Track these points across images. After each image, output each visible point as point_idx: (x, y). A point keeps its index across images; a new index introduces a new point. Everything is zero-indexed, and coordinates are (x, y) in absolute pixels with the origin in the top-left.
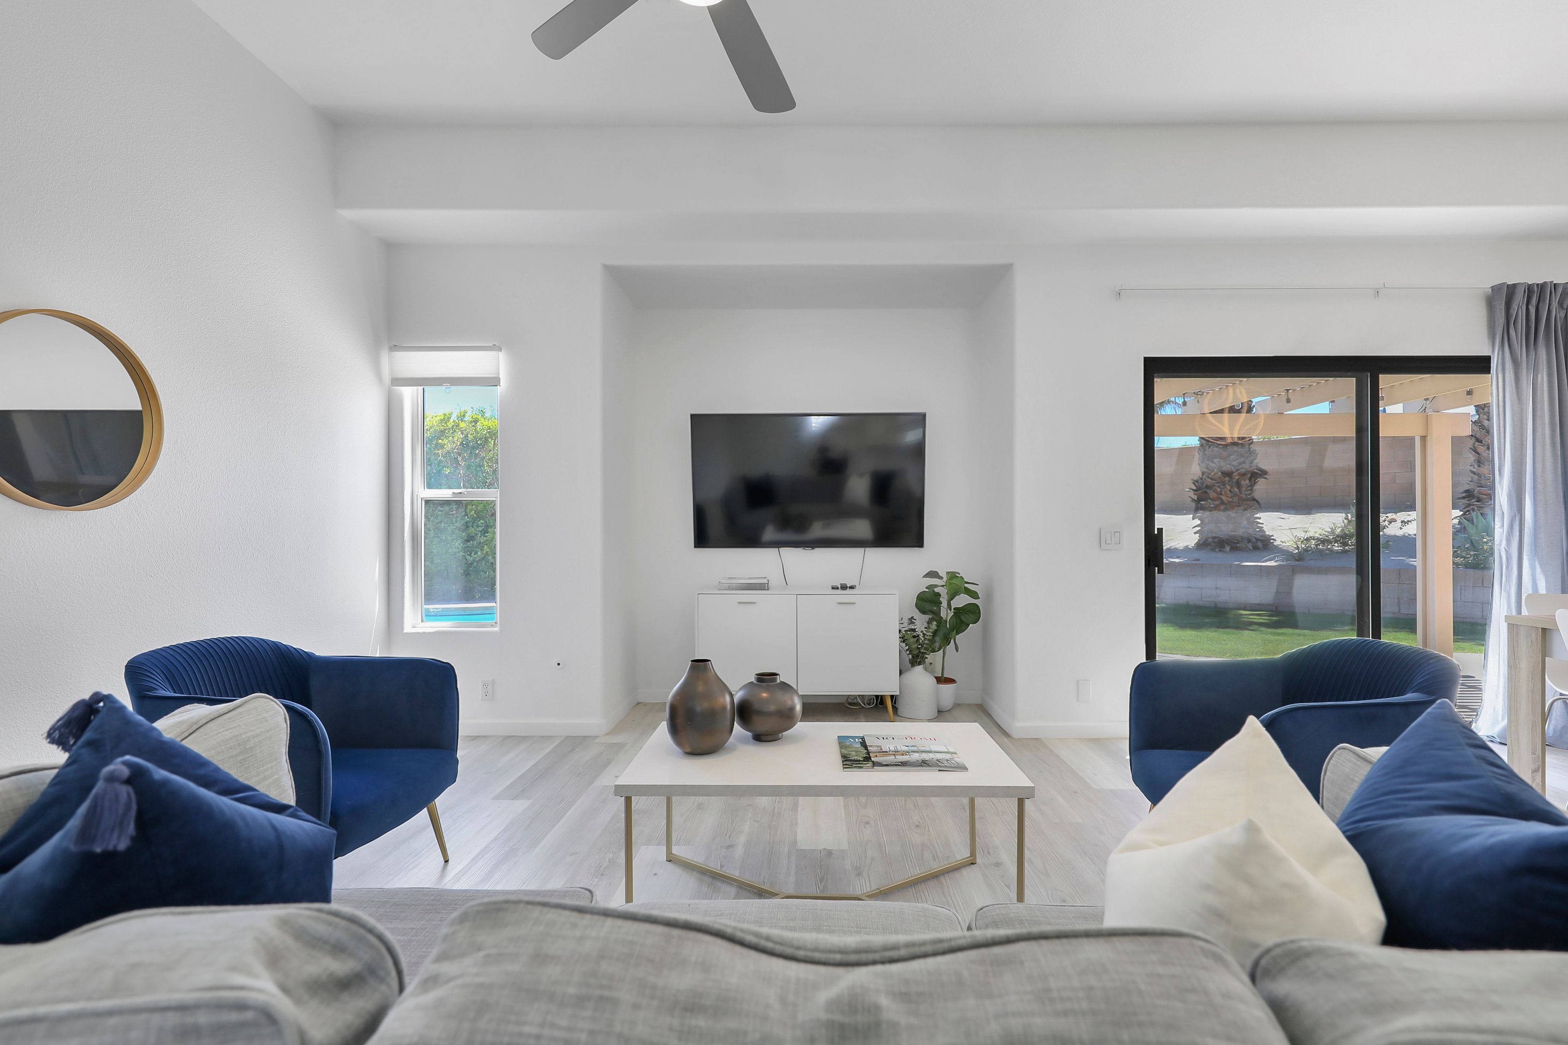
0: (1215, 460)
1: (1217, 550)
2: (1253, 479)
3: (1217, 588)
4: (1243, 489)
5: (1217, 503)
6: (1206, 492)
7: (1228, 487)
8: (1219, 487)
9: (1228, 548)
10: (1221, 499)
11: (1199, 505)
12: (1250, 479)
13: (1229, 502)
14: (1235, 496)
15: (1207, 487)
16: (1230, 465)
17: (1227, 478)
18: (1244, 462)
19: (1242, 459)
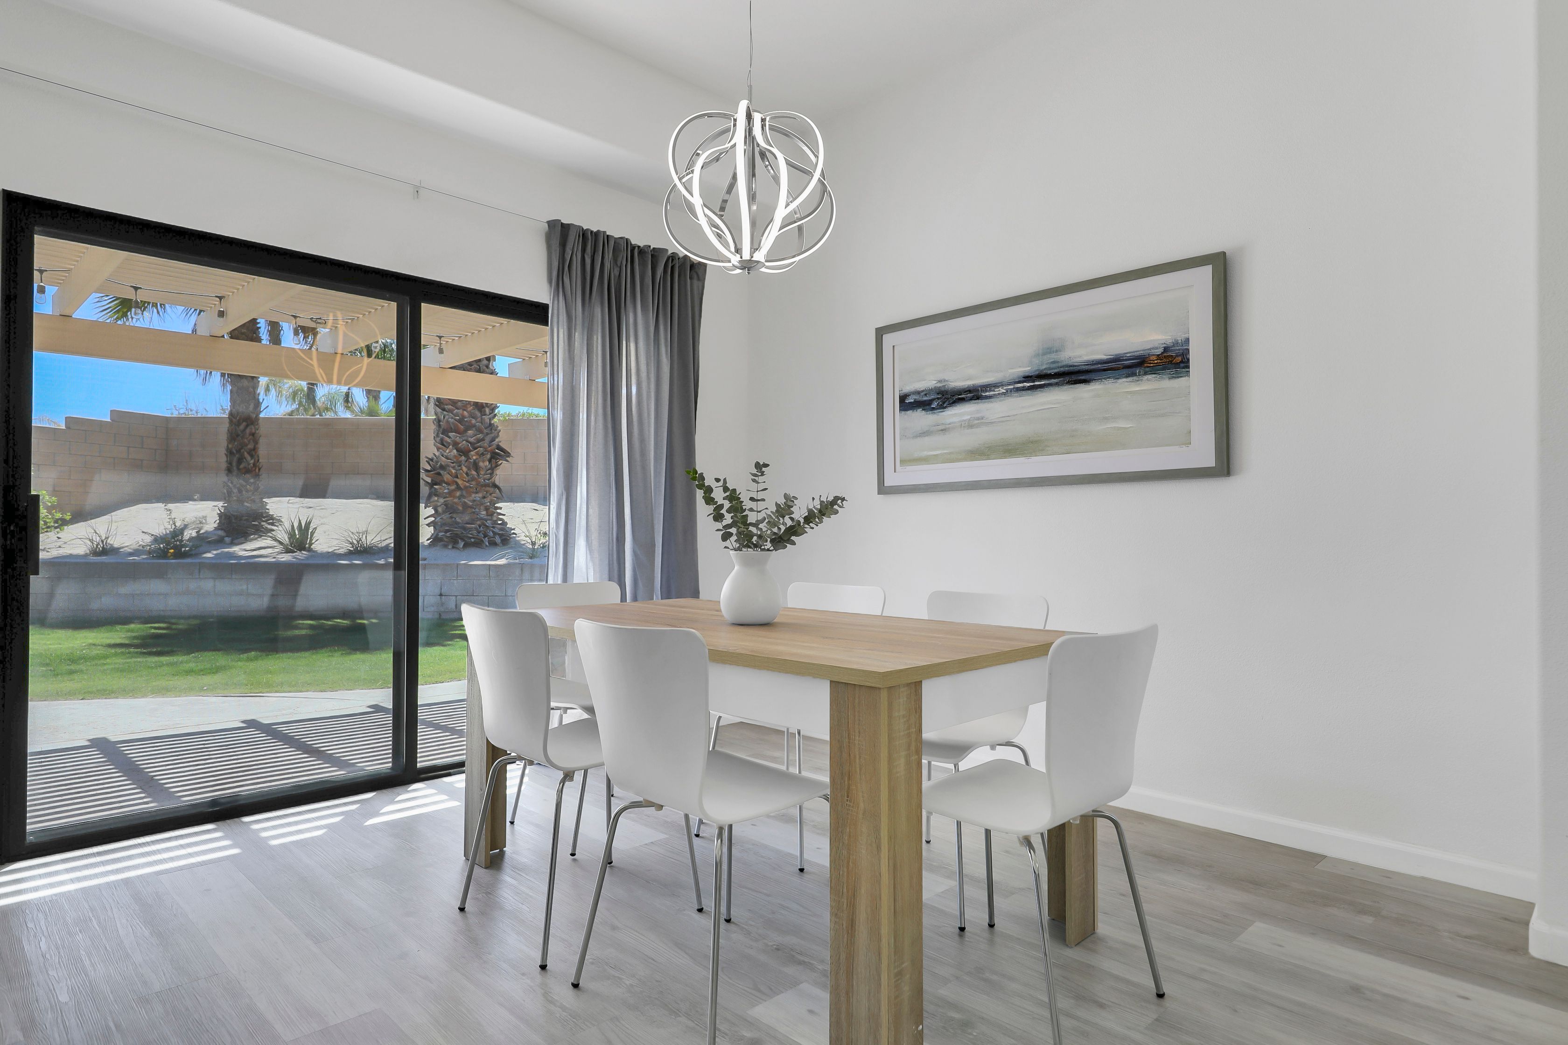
0: (451, 434)
1: (450, 547)
2: (493, 461)
3: (441, 595)
4: (482, 473)
5: (453, 487)
6: (439, 474)
7: (465, 469)
8: (454, 468)
9: (461, 544)
10: (457, 483)
11: (433, 490)
12: (490, 461)
13: (466, 487)
14: (472, 481)
15: (442, 467)
16: (467, 441)
17: (463, 458)
18: (483, 440)
19: (480, 436)
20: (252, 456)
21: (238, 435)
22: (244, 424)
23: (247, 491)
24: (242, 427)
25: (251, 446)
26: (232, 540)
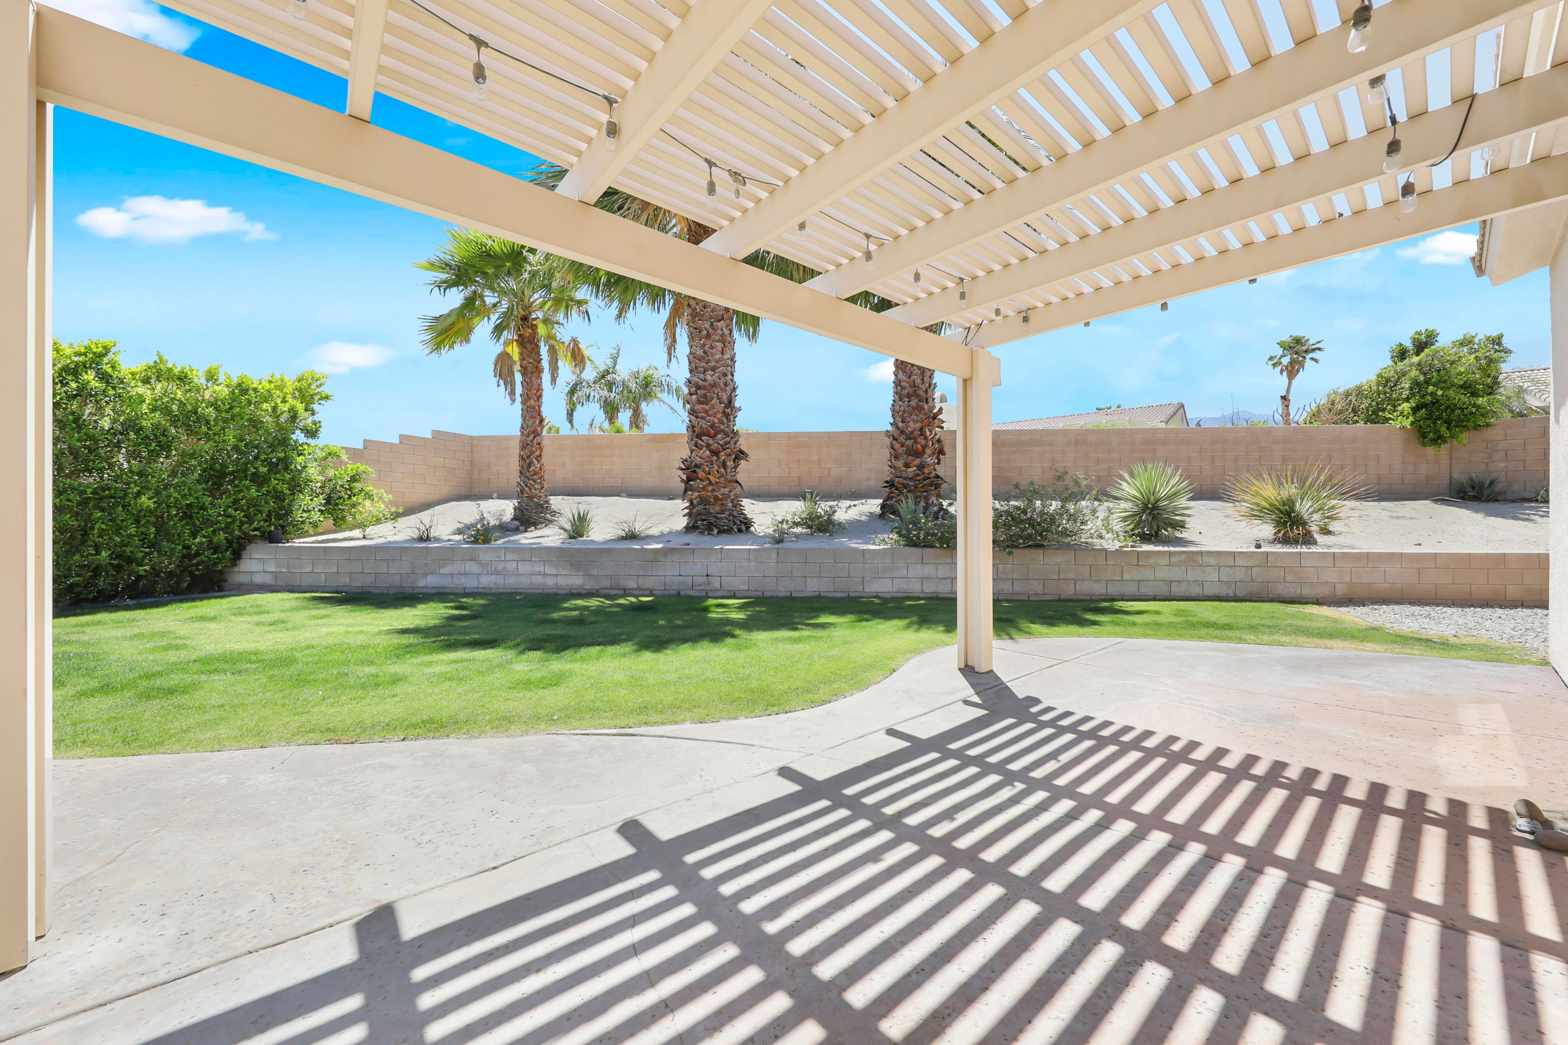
0: (703, 438)
1: (706, 533)
2: (737, 461)
3: (707, 575)
4: (729, 470)
5: (706, 483)
6: (694, 472)
7: (716, 467)
8: (707, 466)
9: (716, 531)
10: (709, 479)
11: (688, 485)
12: (734, 461)
13: (717, 483)
14: (722, 477)
15: (696, 466)
16: (718, 444)
17: (715, 458)
18: (729, 443)
19: (728, 439)
20: (538, 461)
21: (528, 445)
22: (533, 435)
23: (535, 489)
24: (531, 438)
25: (537, 453)
26: (526, 529)
